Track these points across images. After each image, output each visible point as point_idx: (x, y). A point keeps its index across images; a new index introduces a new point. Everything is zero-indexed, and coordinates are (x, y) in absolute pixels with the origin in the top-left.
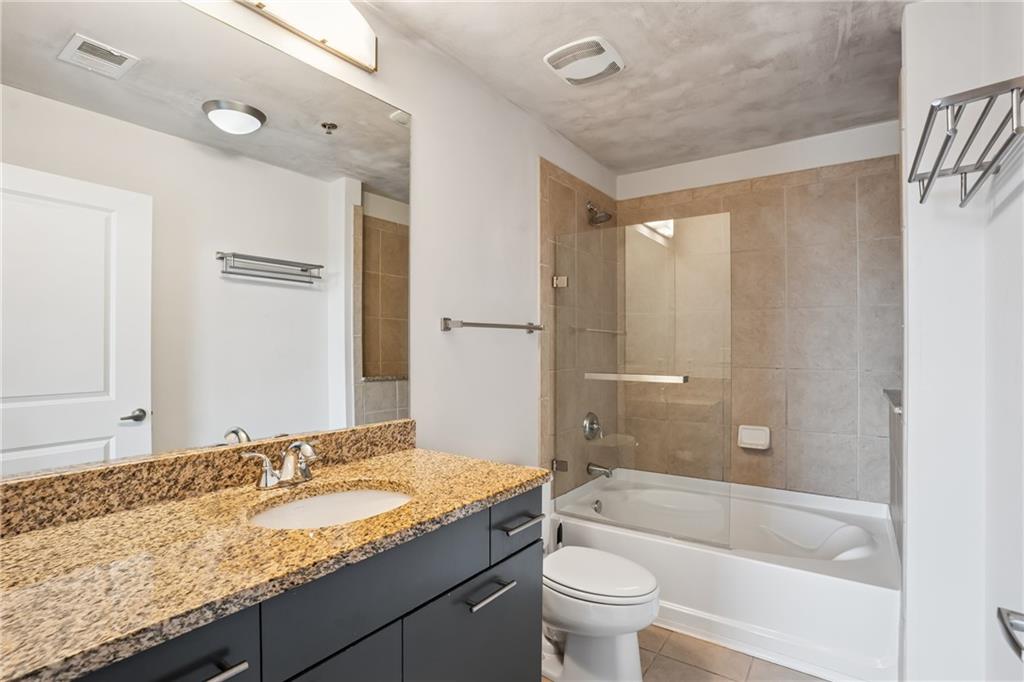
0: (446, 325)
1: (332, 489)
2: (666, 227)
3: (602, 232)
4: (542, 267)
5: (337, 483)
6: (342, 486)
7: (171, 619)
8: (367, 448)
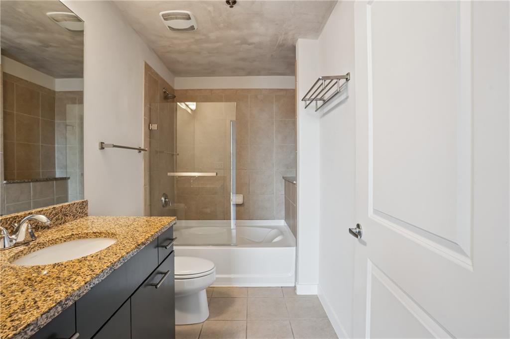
0: (102, 146)
1: (54, 242)
2: (193, 105)
3: (169, 104)
4: (145, 119)
5: (57, 238)
6: (61, 240)
7: (42, 315)
8: (62, 218)
